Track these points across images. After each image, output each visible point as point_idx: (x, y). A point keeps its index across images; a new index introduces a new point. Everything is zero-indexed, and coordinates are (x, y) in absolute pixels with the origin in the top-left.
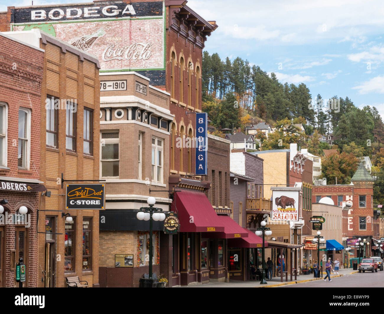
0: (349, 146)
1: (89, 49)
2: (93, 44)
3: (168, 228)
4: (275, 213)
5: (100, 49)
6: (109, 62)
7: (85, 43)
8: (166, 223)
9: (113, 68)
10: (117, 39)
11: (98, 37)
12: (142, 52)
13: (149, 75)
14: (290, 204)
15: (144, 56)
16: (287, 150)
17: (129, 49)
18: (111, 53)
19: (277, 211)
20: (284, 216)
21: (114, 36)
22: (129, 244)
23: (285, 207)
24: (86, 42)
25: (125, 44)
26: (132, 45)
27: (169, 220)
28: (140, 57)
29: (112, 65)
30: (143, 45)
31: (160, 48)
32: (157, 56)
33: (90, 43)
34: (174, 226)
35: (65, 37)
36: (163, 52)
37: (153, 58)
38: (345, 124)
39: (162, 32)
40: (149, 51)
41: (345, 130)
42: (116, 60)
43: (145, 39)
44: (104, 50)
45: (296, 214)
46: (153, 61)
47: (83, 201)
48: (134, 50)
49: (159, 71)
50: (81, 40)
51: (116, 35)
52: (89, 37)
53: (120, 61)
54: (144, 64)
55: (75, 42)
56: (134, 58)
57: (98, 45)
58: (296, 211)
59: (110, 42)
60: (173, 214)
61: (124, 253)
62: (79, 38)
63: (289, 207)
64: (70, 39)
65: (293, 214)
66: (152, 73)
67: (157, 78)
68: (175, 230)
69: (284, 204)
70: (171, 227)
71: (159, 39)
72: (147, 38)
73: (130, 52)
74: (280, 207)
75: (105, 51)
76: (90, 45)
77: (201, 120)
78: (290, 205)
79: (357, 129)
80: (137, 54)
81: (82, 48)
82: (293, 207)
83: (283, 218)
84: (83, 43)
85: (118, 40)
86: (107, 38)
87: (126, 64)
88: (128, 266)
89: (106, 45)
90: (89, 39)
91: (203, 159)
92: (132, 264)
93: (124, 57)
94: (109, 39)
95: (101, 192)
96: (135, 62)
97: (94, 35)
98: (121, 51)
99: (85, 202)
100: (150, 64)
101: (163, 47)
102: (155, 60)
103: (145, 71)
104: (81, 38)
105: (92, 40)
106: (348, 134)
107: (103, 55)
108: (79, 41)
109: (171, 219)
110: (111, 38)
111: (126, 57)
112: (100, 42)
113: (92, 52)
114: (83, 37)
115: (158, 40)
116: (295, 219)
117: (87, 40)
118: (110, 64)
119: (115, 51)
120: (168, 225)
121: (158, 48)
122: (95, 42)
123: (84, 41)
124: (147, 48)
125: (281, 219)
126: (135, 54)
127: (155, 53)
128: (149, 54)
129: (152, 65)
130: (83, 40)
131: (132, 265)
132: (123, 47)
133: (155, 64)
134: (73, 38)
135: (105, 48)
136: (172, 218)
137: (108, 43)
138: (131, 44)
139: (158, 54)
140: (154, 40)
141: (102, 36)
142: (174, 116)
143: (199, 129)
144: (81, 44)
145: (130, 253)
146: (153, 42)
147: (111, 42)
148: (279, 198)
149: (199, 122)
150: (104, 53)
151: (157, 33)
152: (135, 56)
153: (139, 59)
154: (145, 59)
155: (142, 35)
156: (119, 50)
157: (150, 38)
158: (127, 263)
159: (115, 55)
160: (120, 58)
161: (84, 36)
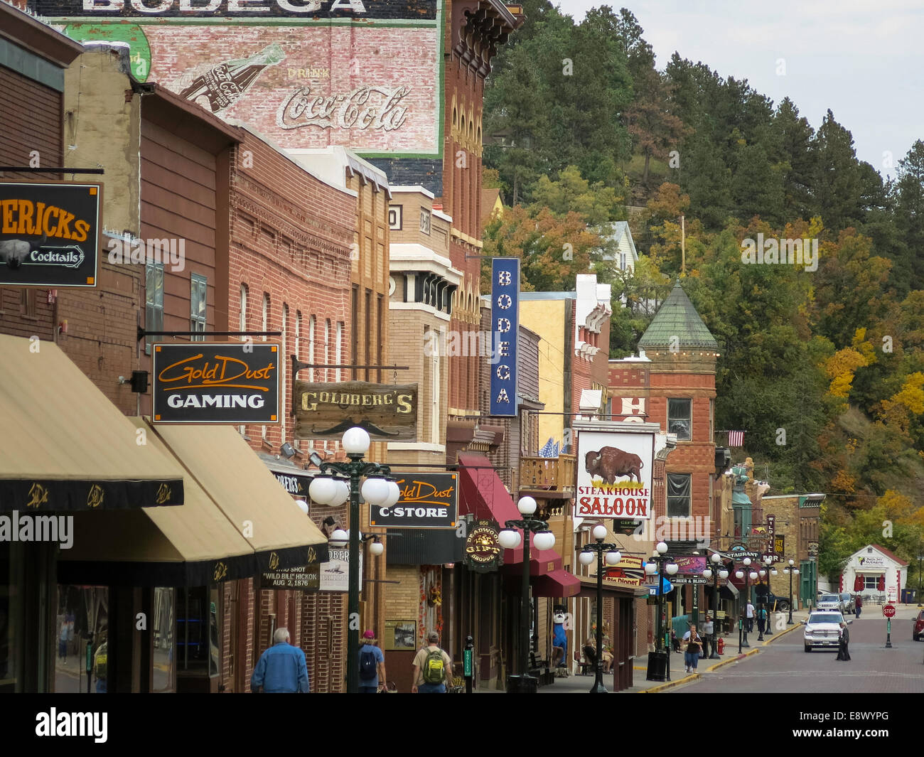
0: (556, 183)
1: (240, 94)
2: (252, 84)
3: (474, 556)
4: (585, 495)
5: (270, 98)
6: (296, 131)
7: (230, 79)
8: (469, 545)
9: (306, 147)
10: (315, 74)
11: (264, 66)
12: (383, 110)
13: (400, 168)
14: (627, 470)
15: (387, 120)
16: (567, 295)
17: (348, 101)
18: (300, 110)
19: (590, 490)
20: (611, 503)
21: (308, 66)
22: (406, 595)
23: (614, 479)
24: (233, 77)
25: (338, 87)
26: (356, 91)
27: (476, 537)
28: (377, 124)
29: (302, 141)
30: (385, 92)
31: (430, 101)
32: (421, 122)
33: (243, 79)
34: (490, 552)
35: (175, 61)
36: (436, 113)
37: (410, 128)
38: (527, 84)
39: (434, 60)
40: (399, 108)
41: (526, 109)
42: (312, 128)
43: (391, 77)
44: (280, 100)
45: (645, 500)
46: (410, 135)
47: (409, 510)
48: (361, 103)
49: (426, 160)
50: (220, 71)
51: (312, 63)
52: (242, 65)
53: (325, 132)
54: (386, 141)
55: (205, 75)
56: (361, 124)
57: (264, 85)
58: (643, 491)
59: (297, 81)
60: (487, 523)
61: (393, 618)
62: (215, 67)
63: (626, 478)
64: (190, 66)
65: (635, 498)
66: (408, 165)
67: (420, 177)
68: (491, 561)
69: (610, 471)
70: (482, 554)
71: (427, 79)
72: (396, 75)
73: (351, 110)
74: (598, 478)
75: (284, 104)
76: (245, 85)
77: (505, 275)
78: (628, 473)
79: (573, 106)
80: (368, 115)
81: (222, 92)
82: (635, 479)
83: (609, 511)
84: (225, 80)
85: (318, 76)
86: (289, 70)
87: (340, 139)
88: (402, 647)
89: (288, 86)
90: (240, 70)
91: (508, 376)
92: (413, 642)
93: (335, 120)
94: (294, 73)
95: (449, 491)
96: (362, 136)
97: (256, 61)
98: (325, 105)
99: (413, 512)
100: (404, 140)
101: (437, 99)
102: (416, 132)
103: (391, 159)
104: (218, 66)
105: (249, 73)
106: (539, 124)
107: (279, 114)
108: (215, 72)
109: (482, 534)
110: (299, 70)
111: (341, 121)
112: (269, 78)
113: (250, 103)
114: (224, 62)
115: (424, 81)
116: (641, 513)
117: (237, 72)
118: (298, 137)
119: (310, 105)
120: (475, 549)
121: (425, 103)
122: (257, 79)
123: (228, 74)
124: (396, 100)
125: (600, 513)
126: (363, 114)
127: (417, 116)
128: (399, 115)
129: (409, 144)
130: (225, 71)
131: (412, 645)
132: (334, 94)
133: (415, 141)
134: (199, 64)
135: (285, 95)
136: (486, 533)
137: (292, 83)
138: (353, 88)
139: (424, 117)
140: (414, 80)
141: (276, 64)
142: (461, 274)
143: (500, 300)
144: (220, 82)
145: (408, 618)
146: (411, 87)
147: (300, 81)
148: (598, 454)
149: (501, 281)
150: (281, 108)
151: (423, 64)
152: (364, 121)
153: (374, 127)
154: (389, 128)
155: (382, 67)
156: (321, 101)
157: (402, 76)
158: (401, 640)
159: (311, 115)
160: (324, 123)
161: (227, 62)
